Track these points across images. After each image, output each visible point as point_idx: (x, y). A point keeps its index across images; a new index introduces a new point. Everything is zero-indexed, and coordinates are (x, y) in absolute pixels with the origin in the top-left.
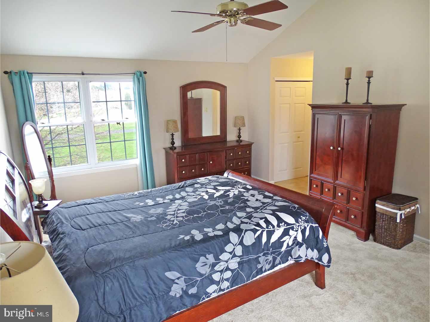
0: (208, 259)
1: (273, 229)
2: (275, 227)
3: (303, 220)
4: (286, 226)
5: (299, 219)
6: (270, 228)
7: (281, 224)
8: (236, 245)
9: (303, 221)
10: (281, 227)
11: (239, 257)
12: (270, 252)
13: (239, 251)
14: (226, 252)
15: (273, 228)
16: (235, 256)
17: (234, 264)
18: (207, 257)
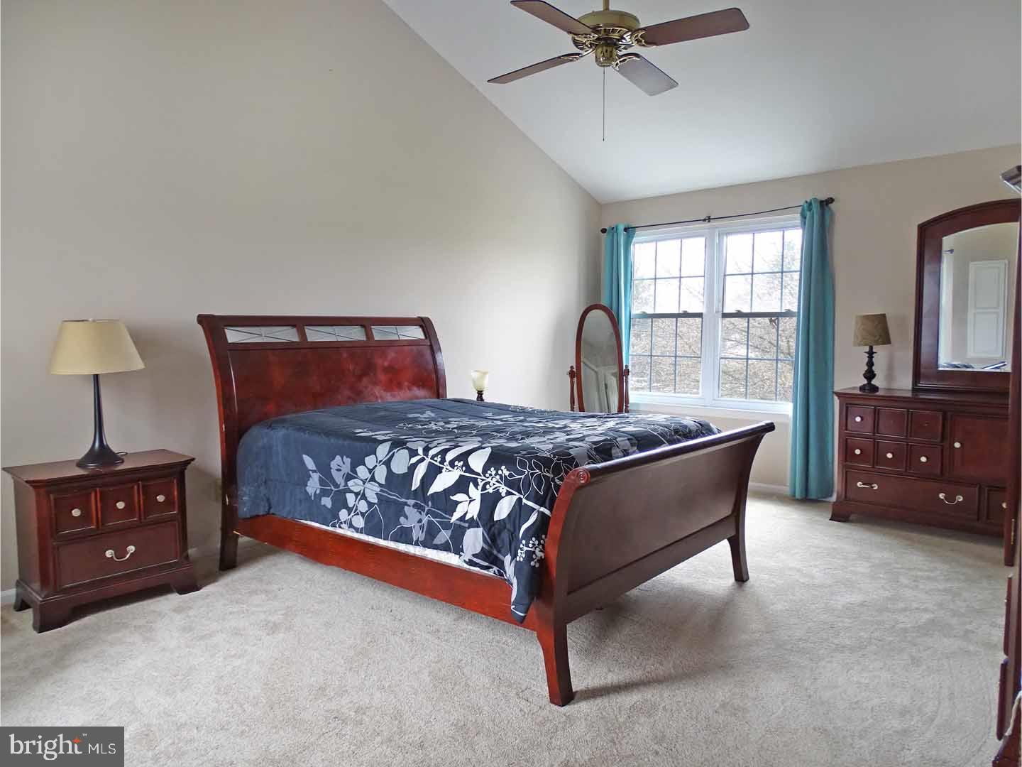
0: (344, 463)
1: (438, 464)
2: (445, 464)
3: (501, 476)
4: (464, 472)
5: (492, 469)
6: (436, 461)
7: (456, 463)
8: (380, 461)
9: (498, 477)
10: (456, 468)
11: (380, 485)
12: (427, 509)
13: (381, 474)
14: (365, 465)
15: (440, 463)
16: (373, 479)
17: (372, 492)
18: (344, 460)
